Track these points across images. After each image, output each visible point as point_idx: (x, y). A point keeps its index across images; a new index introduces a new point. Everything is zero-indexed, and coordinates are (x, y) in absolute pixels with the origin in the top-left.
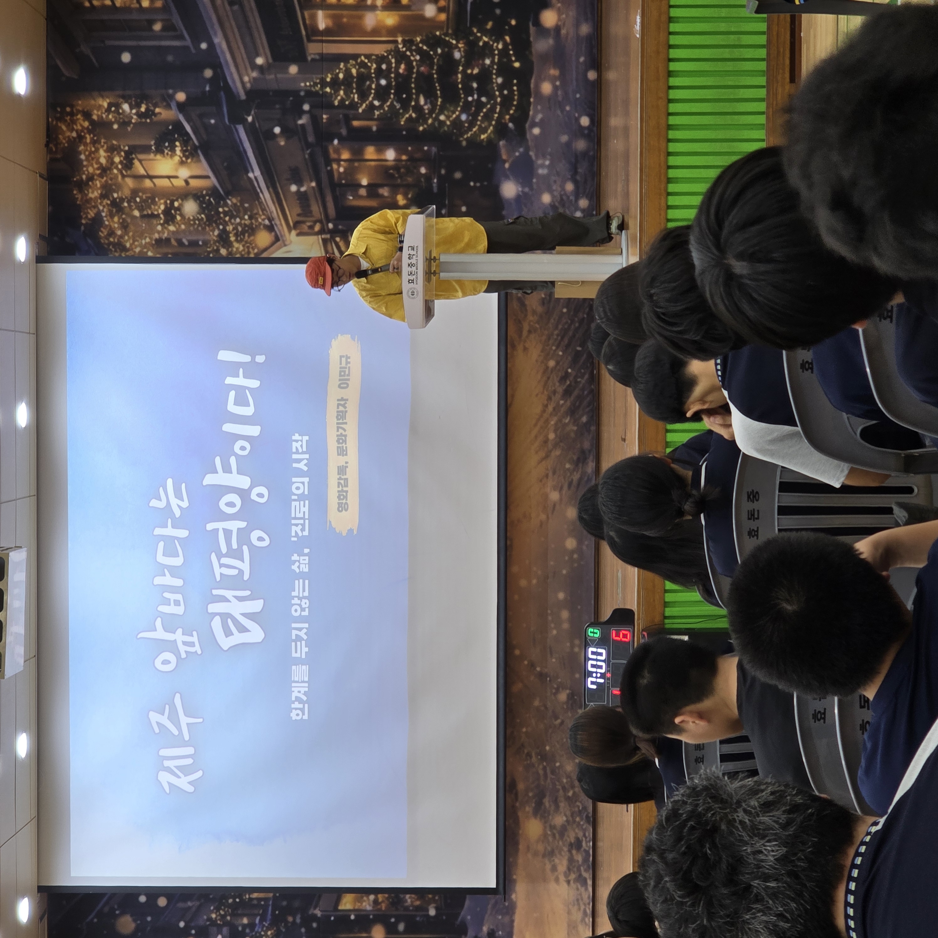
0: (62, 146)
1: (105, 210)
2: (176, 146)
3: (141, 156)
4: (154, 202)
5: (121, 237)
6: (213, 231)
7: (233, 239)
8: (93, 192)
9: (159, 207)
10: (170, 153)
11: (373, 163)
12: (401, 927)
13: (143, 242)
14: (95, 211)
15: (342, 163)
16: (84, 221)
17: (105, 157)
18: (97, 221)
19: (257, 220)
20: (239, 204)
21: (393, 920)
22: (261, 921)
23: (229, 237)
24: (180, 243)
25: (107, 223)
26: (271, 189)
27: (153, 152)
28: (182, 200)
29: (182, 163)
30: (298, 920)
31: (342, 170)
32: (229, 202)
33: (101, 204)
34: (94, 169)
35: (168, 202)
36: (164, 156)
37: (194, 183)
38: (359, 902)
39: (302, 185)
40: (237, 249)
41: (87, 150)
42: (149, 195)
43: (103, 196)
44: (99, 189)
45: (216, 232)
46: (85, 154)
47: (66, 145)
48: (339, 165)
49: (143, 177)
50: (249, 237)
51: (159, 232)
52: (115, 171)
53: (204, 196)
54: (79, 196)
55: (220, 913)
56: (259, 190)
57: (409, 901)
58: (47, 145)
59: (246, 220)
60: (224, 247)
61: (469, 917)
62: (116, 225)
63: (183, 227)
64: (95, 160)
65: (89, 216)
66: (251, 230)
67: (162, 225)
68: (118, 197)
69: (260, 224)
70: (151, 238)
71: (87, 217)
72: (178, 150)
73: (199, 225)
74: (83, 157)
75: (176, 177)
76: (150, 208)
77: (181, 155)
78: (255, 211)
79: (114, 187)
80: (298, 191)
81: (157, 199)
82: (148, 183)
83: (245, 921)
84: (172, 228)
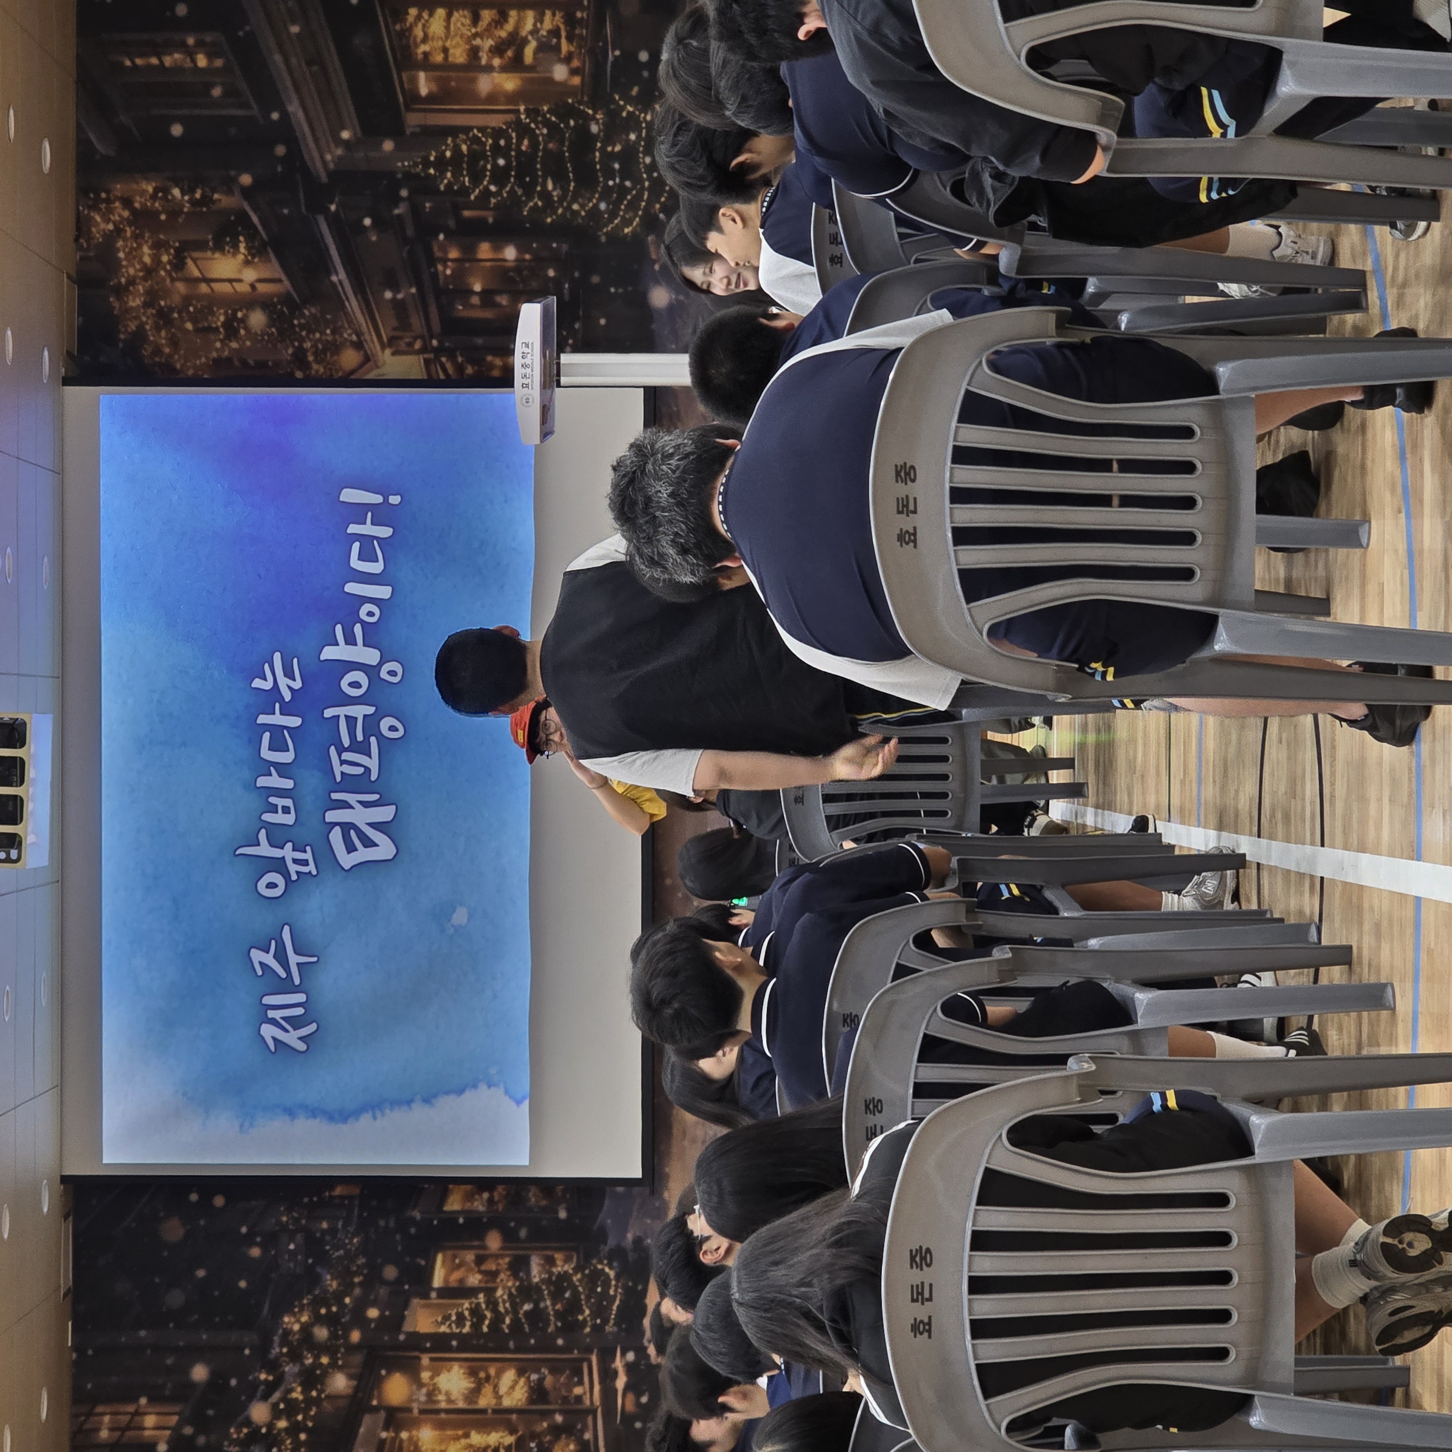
0: (96, 241)
1: (150, 322)
2: (240, 242)
3: (196, 255)
4: (212, 313)
5: (170, 356)
6: (287, 349)
7: (311, 358)
8: (134, 300)
9: (218, 319)
10: (231, 250)
11: (488, 264)
12: (523, 1233)
13: (198, 362)
14: (137, 323)
15: (449, 264)
16: (122, 336)
17: (149, 255)
18: (140, 335)
19: (341, 335)
20: (318, 315)
21: (512, 1224)
22: (345, 1226)
23: (306, 356)
24: (244, 363)
25: (152, 338)
26: (359, 297)
27: (211, 249)
28: (247, 310)
29: (247, 263)
30: (392, 1224)
31: (448, 272)
32: (306, 312)
33: (144, 314)
34: (136, 270)
35: (230, 312)
36: (224, 254)
37: (262, 288)
38: (469, 1201)
39: (399, 292)
40: (317, 371)
41: (127, 246)
42: (205, 303)
43: (146, 305)
44: (143, 295)
45: (290, 351)
46: (124, 251)
47: (101, 240)
48: (446, 267)
49: (197, 280)
50: (332, 356)
51: (217, 350)
52: (162, 273)
53: (274, 305)
54: (117, 305)
55: (293, 1217)
56: (344, 298)
57: (533, 1200)
58: (76, 239)
59: (327, 335)
60: (300, 369)
61: (609, 1221)
62: (164, 341)
63: (248, 343)
64: (137, 259)
65: (129, 330)
66: (335, 348)
67: (221, 341)
68: (166, 306)
69: (346, 339)
70: (207, 358)
71: (126, 330)
72: (242, 247)
73: (268, 342)
74: (121, 255)
75: (240, 281)
76: (207, 320)
77: (246, 253)
78: (340, 324)
79: (160, 293)
80: (394, 299)
81: (215, 309)
82: (204, 288)
83: (325, 1225)
84: (234, 345)
